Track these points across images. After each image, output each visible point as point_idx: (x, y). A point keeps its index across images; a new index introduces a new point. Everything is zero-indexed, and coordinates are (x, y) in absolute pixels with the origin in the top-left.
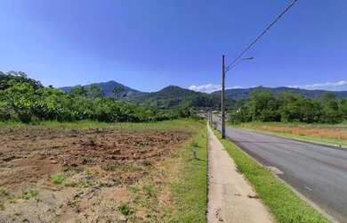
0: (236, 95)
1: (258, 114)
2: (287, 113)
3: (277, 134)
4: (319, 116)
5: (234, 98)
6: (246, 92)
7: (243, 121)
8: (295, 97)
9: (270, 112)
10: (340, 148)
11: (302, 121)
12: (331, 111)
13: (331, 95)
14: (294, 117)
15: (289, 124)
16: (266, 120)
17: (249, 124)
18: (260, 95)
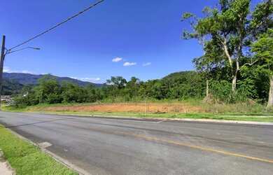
0: (24, 79)
1: (45, 97)
2: (68, 96)
3: (59, 113)
4: (86, 98)
5: (21, 82)
6: (36, 77)
7: (29, 104)
8: (74, 85)
9: (55, 95)
10: (92, 117)
11: (76, 102)
12: (92, 95)
13: (92, 85)
14: (72, 99)
15: (69, 104)
16: (52, 102)
17: (36, 107)
18: (48, 81)
